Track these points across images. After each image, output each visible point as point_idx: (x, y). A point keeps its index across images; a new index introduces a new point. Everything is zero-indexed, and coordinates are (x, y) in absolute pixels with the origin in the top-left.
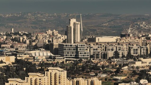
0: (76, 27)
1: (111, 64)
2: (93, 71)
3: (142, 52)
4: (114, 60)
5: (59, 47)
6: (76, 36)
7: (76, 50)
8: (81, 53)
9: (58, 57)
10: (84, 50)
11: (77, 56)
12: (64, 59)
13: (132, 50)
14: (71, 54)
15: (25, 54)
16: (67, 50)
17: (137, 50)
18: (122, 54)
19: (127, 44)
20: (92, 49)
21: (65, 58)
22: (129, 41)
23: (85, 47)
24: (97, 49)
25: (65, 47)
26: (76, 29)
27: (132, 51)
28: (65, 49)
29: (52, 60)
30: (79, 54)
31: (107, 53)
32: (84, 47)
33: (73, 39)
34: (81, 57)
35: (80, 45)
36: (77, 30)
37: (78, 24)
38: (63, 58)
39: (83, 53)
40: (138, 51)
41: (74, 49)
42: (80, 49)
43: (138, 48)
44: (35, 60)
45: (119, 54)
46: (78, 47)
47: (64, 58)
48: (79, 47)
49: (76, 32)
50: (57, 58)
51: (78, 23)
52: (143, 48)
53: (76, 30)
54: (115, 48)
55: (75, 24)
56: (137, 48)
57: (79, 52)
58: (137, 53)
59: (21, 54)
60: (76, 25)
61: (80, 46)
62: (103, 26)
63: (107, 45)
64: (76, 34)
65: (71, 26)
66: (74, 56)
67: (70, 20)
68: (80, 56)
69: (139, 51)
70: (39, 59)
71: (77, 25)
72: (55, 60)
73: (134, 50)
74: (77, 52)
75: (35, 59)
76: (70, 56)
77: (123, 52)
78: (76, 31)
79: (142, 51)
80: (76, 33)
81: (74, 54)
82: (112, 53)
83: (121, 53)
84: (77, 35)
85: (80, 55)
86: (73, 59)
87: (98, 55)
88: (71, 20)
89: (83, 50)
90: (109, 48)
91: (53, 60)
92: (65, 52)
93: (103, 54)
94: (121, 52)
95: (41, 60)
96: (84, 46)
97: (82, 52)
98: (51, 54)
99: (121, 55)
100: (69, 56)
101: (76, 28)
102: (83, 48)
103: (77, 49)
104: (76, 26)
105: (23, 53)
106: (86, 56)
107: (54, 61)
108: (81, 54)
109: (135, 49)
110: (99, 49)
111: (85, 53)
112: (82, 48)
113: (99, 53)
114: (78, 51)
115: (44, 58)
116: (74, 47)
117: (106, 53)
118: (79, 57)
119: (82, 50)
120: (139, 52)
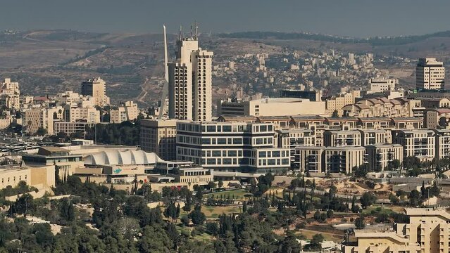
0: (202, 66)
1: (373, 188)
2: (339, 216)
3: (440, 148)
4: (375, 176)
5: (178, 133)
6: (202, 98)
7: (242, 145)
8: (262, 154)
9: (187, 167)
10: (269, 143)
11: (247, 165)
12: (208, 173)
13: (411, 143)
14: (227, 157)
15: (71, 159)
16: (214, 143)
17: (425, 141)
18: (390, 156)
19: (385, 123)
20: (287, 138)
21: (212, 171)
22: (382, 112)
23: (273, 132)
24: (301, 141)
25: (206, 133)
26: (202, 73)
27: (411, 145)
28: (208, 141)
29: (170, 179)
30: (258, 158)
31: (344, 153)
32: (272, 134)
33: (192, 106)
34: (262, 166)
35: (257, 127)
36: (204, 78)
37: (208, 57)
38: (205, 170)
39: (269, 152)
40: (428, 145)
41: (236, 141)
42: (259, 141)
43: (429, 134)
44: (113, 180)
45: (379, 157)
46: (253, 133)
47: (209, 171)
48: (256, 133)
49: (202, 84)
50: (186, 170)
51: (206, 53)
52: (443, 135)
53: (202, 77)
54: (357, 136)
55: (196, 56)
56: (427, 135)
57: (259, 150)
58: (425, 153)
59: (60, 158)
60: (202, 59)
61: (257, 131)
62: (77, 67)
63: (325, 125)
64: (202, 91)
65: (184, 64)
66: (238, 165)
67: (180, 44)
68: (260, 164)
69: (431, 145)
70: (126, 176)
71: (204, 60)
72: (181, 178)
73: (417, 142)
74: (249, 152)
75: (114, 174)
76: (222, 165)
77: (391, 148)
78: (202, 80)
79: (440, 144)
80: (202, 88)
81: (237, 157)
82: (361, 153)
83: (386, 153)
84: (205, 92)
85: (260, 161)
86: (237, 174)
87: (311, 159)
88: (184, 42)
89: (267, 145)
90: (340, 136)
91: (173, 179)
92: (206, 150)
93: (330, 155)
94: (386, 149)
95: (133, 179)
96: (269, 130)
97: (267, 150)
98: (157, 159)
99: (386, 161)
100: (219, 163)
101: (202, 70)
102: (267, 137)
103: (247, 141)
104: (202, 63)
105: (64, 153)
106: (279, 164)
107: (177, 180)
108: (262, 158)
109: (420, 138)
110: (308, 140)
111: (276, 154)
112: (263, 137)
113: (314, 152)
114: (253, 146)
115: (141, 170)
116: (237, 133)
117: (341, 154)
118: (258, 166)
119: (263, 145)
120: (431, 149)
